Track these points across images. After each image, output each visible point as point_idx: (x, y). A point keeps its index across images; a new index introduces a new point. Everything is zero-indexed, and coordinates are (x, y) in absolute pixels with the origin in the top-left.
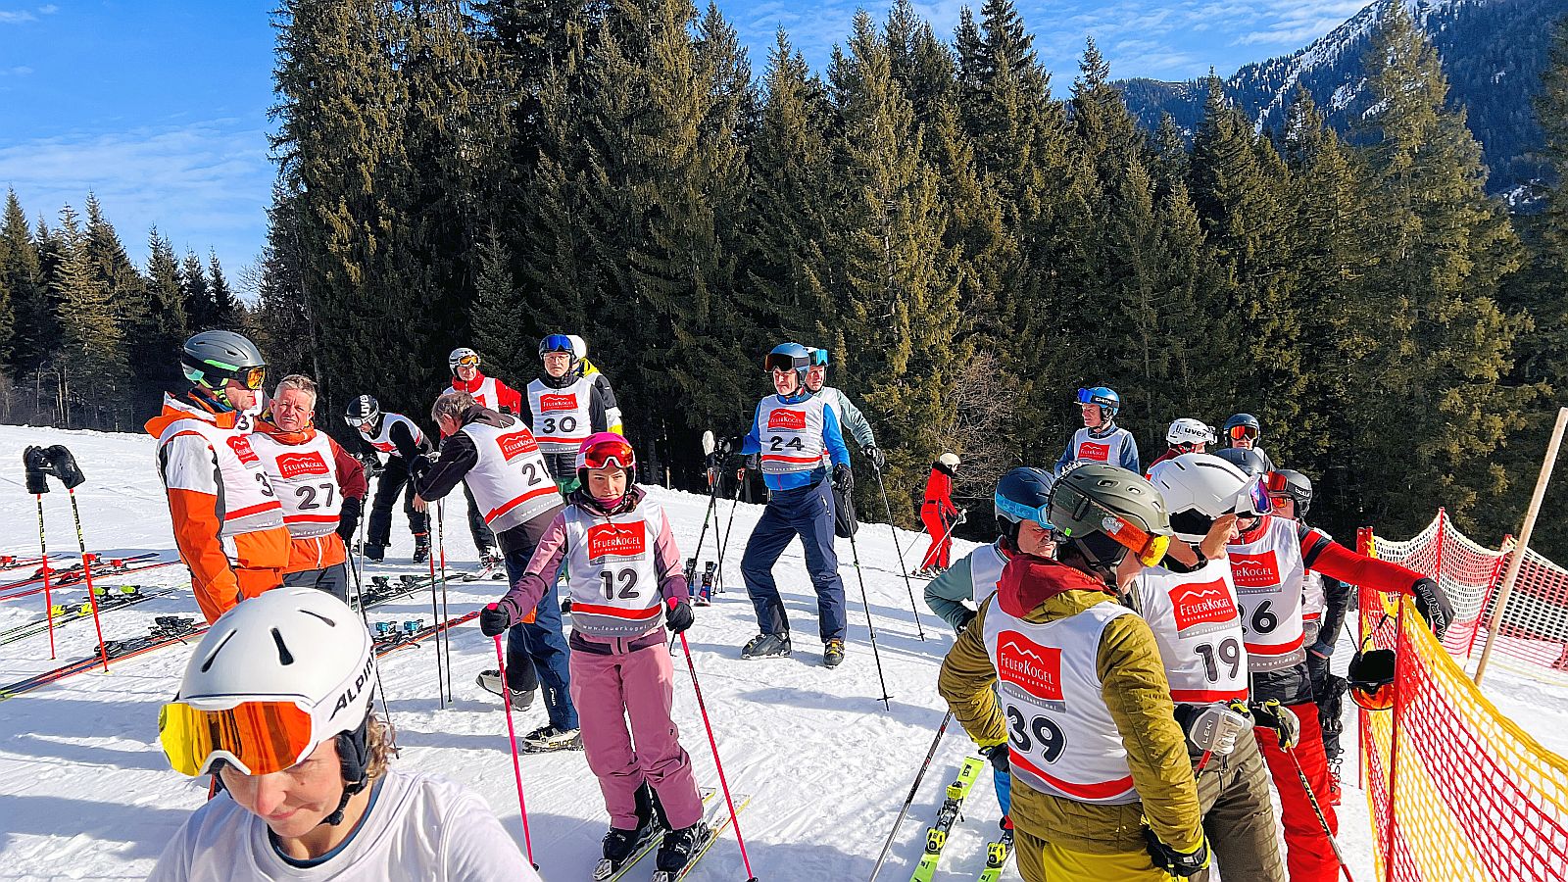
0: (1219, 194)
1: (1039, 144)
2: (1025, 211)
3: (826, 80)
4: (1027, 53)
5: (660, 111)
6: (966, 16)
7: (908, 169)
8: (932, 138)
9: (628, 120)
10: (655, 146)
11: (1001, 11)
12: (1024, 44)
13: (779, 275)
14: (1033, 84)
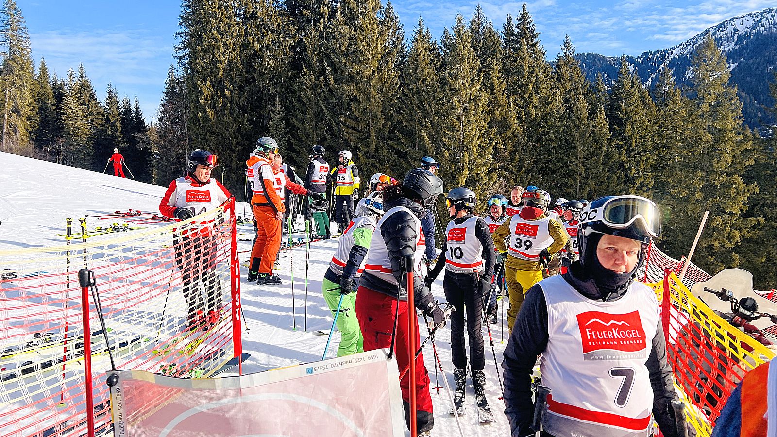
0: (621, 115)
1: (537, 84)
2: (528, 114)
3: (439, 43)
4: (536, 40)
5: (361, 52)
6: (509, 19)
7: (474, 91)
8: (487, 76)
9: (346, 55)
10: (357, 68)
11: (525, 20)
12: (535, 36)
13: (410, 134)
14: (537, 55)
